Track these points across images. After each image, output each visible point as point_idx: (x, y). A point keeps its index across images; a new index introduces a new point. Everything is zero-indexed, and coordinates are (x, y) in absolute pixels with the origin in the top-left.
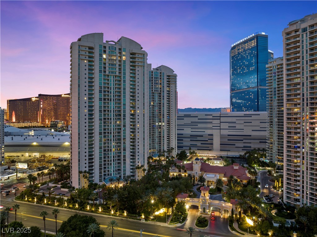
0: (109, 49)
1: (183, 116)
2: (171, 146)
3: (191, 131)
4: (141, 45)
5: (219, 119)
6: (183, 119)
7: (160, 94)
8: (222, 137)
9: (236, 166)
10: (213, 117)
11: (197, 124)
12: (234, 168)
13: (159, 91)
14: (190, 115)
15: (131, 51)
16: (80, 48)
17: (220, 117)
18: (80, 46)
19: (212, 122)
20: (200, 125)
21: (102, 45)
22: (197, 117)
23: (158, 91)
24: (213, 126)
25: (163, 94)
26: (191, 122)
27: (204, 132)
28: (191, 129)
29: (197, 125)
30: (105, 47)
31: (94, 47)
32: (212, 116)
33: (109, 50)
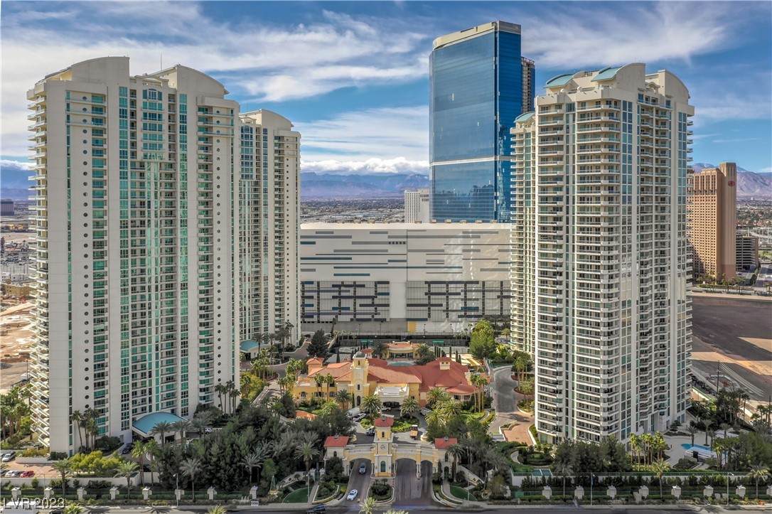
0: (145, 97)
1: (314, 234)
2: (286, 318)
3: (335, 275)
4: (223, 87)
5: (404, 243)
6: (314, 243)
7: (257, 183)
8: (410, 286)
9: (445, 363)
10: (389, 237)
11: (351, 256)
12: (441, 368)
13: (254, 177)
14: (332, 233)
15: (199, 100)
16: (71, 96)
17: (407, 237)
18: (71, 93)
19: (387, 251)
20: (356, 259)
21: (126, 88)
22: (350, 237)
23: (252, 176)
24: (389, 261)
25: (266, 184)
26: (335, 251)
27: (368, 275)
28: (335, 268)
29: (351, 259)
30: (133, 93)
31: (106, 94)
32: (386, 235)
33: (145, 100)
